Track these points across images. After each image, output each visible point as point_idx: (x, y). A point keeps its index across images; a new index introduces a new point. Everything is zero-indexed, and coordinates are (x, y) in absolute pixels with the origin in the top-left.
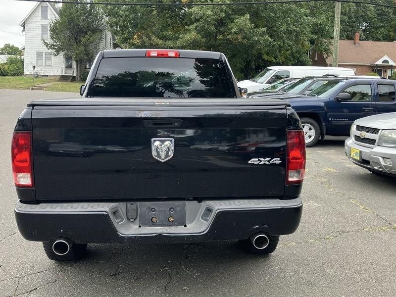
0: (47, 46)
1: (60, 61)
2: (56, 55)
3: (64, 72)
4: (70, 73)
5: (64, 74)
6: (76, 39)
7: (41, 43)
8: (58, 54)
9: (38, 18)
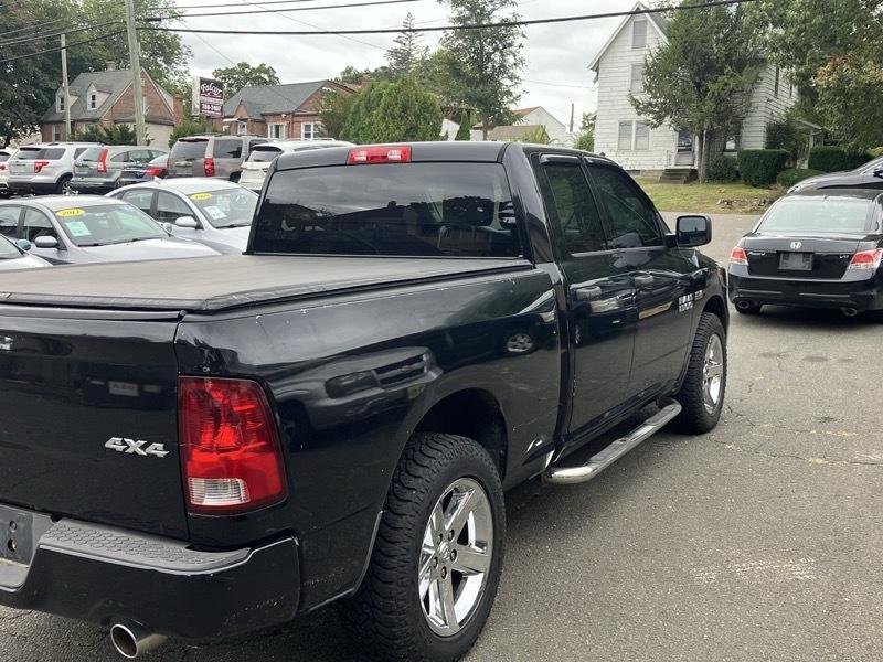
0: (637, 108)
1: (665, 139)
2: (656, 126)
3: (673, 161)
4: (687, 163)
5: (673, 167)
6: (698, 85)
7: (627, 103)
8: (661, 123)
9: (627, 48)
